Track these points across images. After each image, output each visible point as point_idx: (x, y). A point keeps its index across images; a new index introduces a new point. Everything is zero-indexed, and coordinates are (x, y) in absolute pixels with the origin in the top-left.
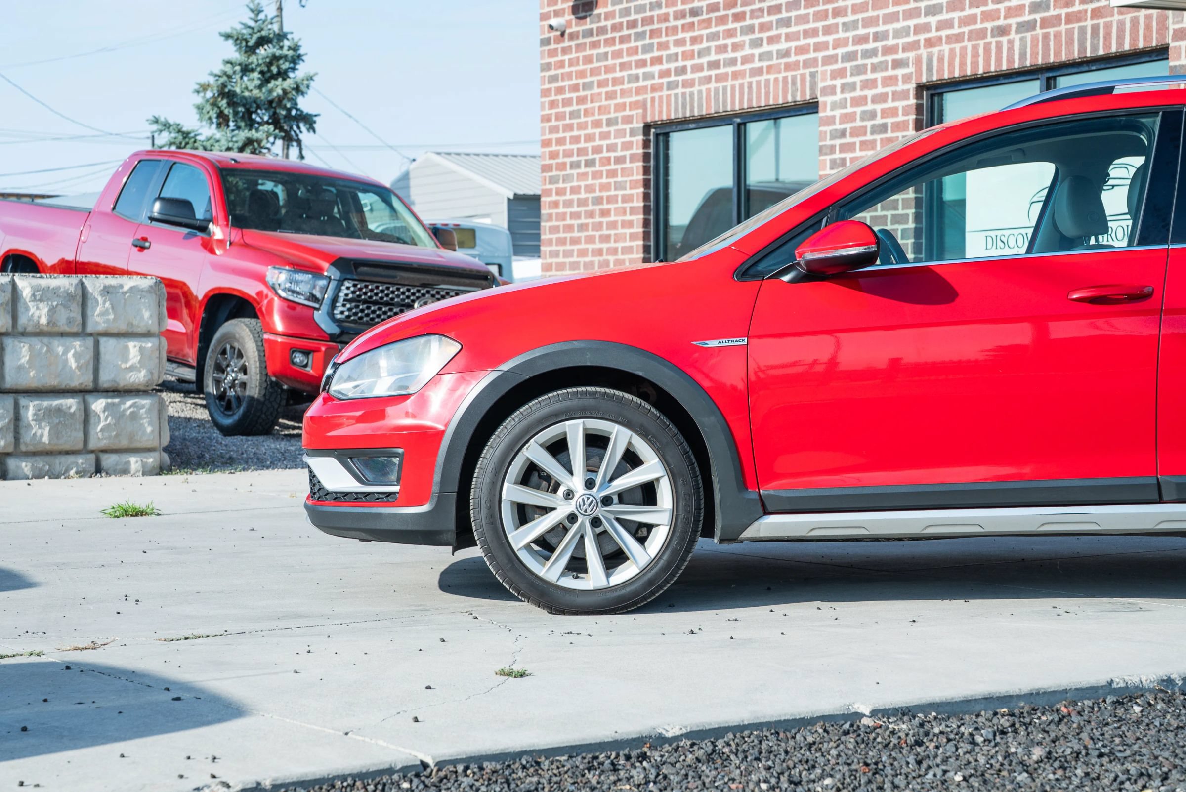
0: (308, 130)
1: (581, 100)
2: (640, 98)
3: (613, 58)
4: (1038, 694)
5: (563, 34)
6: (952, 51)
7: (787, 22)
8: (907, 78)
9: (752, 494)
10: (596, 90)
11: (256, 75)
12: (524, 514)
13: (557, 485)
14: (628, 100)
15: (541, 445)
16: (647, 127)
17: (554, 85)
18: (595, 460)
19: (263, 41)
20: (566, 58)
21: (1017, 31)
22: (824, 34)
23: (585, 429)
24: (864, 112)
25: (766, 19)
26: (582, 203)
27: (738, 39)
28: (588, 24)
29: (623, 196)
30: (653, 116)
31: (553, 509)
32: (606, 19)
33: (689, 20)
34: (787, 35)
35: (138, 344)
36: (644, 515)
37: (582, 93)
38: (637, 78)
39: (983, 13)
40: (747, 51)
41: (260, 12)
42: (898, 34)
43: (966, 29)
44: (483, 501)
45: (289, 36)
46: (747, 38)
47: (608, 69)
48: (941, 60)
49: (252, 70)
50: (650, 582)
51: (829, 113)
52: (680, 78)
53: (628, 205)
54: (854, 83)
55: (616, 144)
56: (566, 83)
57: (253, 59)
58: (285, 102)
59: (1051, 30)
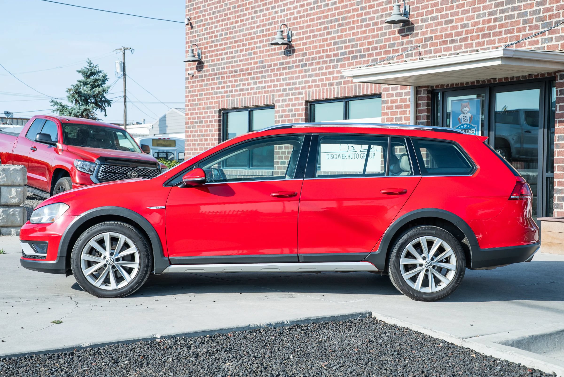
0: (108, 106)
1: (199, 100)
2: (218, 100)
3: (209, 86)
4: (222, 330)
5: (193, 76)
6: (316, 90)
7: (265, 77)
8: (302, 99)
9: (166, 258)
10: (203, 97)
11: (89, 86)
12: (89, 264)
13: (101, 254)
14: (214, 101)
15: (95, 241)
16: (220, 111)
17: (190, 94)
18: (114, 246)
19: (92, 74)
20: (194, 85)
21: (336, 85)
22: (277, 82)
23: (110, 236)
24: (289, 109)
25: (258, 75)
26: (198, 136)
27: (249, 81)
28: (201, 73)
29: (212, 134)
30: (222, 107)
31: (100, 262)
32: (207, 72)
33: (234, 74)
34: (265, 81)
35: (15, 189)
36: (130, 265)
37: (199, 97)
38: (217, 93)
39: (326, 78)
40: (252, 86)
41: (91, 63)
42: (300, 83)
43: (320, 83)
44: (75, 259)
45: (102, 72)
46: (252, 81)
47: (208, 89)
48: (313, 93)
49: (88, 84)
50: (131, 287)
51: (278, 109)
52: (231, 94)
53: (213, 137)
54: (286, 99)
55: (210, 116)
56: (194, 94)
57: (89, 80)
58: (99, 96)
59: (346, 85)
